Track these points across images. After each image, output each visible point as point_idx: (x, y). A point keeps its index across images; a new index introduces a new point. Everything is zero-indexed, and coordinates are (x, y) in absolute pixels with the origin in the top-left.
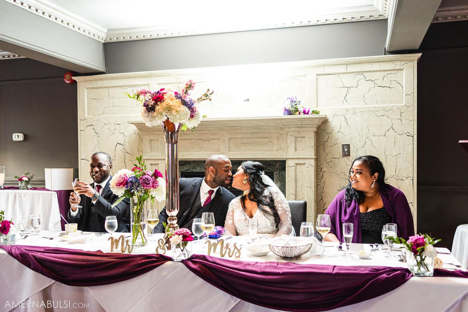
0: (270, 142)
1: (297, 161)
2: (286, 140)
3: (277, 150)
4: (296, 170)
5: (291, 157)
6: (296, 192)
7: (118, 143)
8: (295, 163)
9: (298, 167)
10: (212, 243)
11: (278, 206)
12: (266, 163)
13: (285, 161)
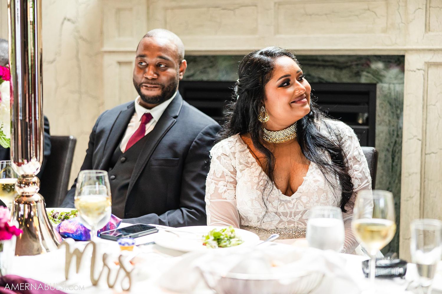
0: (369, 9)
1: (429, 58)
2: (406, 6)
3: (385, 31)
4: (426, 79)
5: (414, 47)
6: (425, 132)
7: (65, 19)
8: (426, 63)
9: (432, 71)
10: (72, 250)
11: (354, 167)
12: (358, 62)
13: (403, 56)
